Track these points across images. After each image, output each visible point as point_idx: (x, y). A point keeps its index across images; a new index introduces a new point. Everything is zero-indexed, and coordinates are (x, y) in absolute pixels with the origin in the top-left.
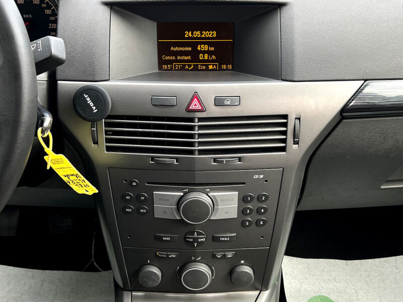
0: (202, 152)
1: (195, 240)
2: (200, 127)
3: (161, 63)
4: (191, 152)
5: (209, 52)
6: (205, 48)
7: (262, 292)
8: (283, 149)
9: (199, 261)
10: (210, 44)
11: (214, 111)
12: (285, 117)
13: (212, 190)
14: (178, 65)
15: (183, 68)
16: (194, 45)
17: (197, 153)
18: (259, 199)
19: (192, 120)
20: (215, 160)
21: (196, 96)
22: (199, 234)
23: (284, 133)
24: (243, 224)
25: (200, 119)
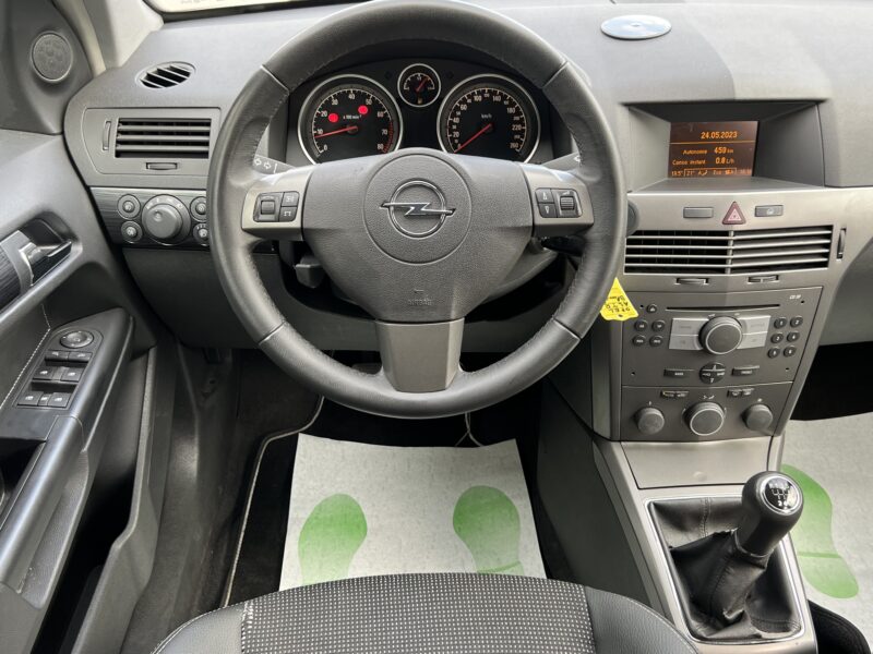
0: (734, 270)
1: (714, 374)
2: (736, 242)
3: (672, 168)
4: (722, 271)
5: (727, 155)
6: (723, 150)
7: (775, 439)
8: (824, 264)
9: (712, 401)
10: (728, 146)
11: (753, 222)
12: (830, 228)
13: (742, 314)
14: (690, 171)
15: (695, 175)
16: (710, 148)
17: (729, 271)
18: (792, 324)
19: (726, 233)
20: (750, 279)
21: (734, 206)
22: (718, 367)
23: (827, 246)
24: (769, 354)
25: (737, 233)
